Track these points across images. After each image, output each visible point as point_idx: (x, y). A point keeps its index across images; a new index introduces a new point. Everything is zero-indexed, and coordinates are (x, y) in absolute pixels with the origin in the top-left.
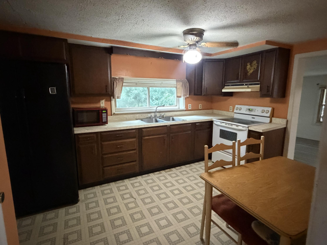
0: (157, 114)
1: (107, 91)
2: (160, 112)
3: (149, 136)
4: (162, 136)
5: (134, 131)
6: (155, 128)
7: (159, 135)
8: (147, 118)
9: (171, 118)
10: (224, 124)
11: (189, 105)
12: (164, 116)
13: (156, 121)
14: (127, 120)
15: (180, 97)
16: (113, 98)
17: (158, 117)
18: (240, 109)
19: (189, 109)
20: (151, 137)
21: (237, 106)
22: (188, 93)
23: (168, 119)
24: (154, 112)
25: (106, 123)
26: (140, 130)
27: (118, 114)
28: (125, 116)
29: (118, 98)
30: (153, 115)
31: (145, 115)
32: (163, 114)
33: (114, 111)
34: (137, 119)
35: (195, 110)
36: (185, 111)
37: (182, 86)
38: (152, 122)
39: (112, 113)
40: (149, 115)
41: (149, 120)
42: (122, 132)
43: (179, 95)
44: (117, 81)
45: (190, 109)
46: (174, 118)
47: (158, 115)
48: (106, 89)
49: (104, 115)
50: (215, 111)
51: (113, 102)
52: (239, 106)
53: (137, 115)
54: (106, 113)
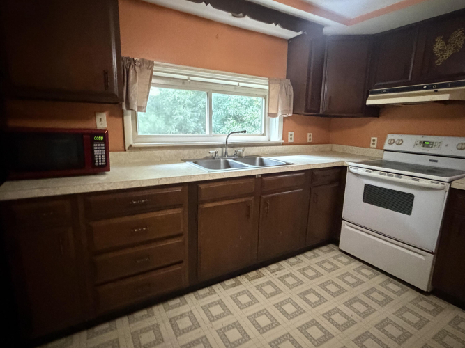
0: (228, 149)
1: (106, 86)
2: (233, 146)
3: (214, 201)
4: (243, 200)
5: (178, 190)
6: (228, 183)
7: (235, 197)
8: (207, 158)
9: (258, 159)
10: (376, 174)
11: (289, 133)
12: (244, 155)
13: (228, 166)
14: (162, 162)
15: (275, 115)
16: (128, 108)
17: (230, 157)
18: (401, 142)
19: (289, 141)
20: (218, 204)
21: (390, 137)
22: (292, 109)
23: (251, 160)
24: (222, 146)
25: (105, 168)
26: (193, 188)
27: (140, 148)
28: (157, 153)
29: (140, 109)
30: (219, 150)
31: (201, 151)
32: (240, 150)
33: (130, 141)
34: (185, 161)
35: (299, 144)
36: (283, 144)
37: (280, 92)
38: (219, 168)
39: (127, 147)
40: (212, 152)
41: (212, 162)
42: (146, 193)
43: (272, 111)
44: (137, 68)
45: (292, 141)
46: (265, 158)
47: (230, 151)
48: (106, 80)
49: (98, 149)
50: (336, 147)
51: (128, 119)
52: (397, 137)
53: (186, 152)
54: (105, 141)
